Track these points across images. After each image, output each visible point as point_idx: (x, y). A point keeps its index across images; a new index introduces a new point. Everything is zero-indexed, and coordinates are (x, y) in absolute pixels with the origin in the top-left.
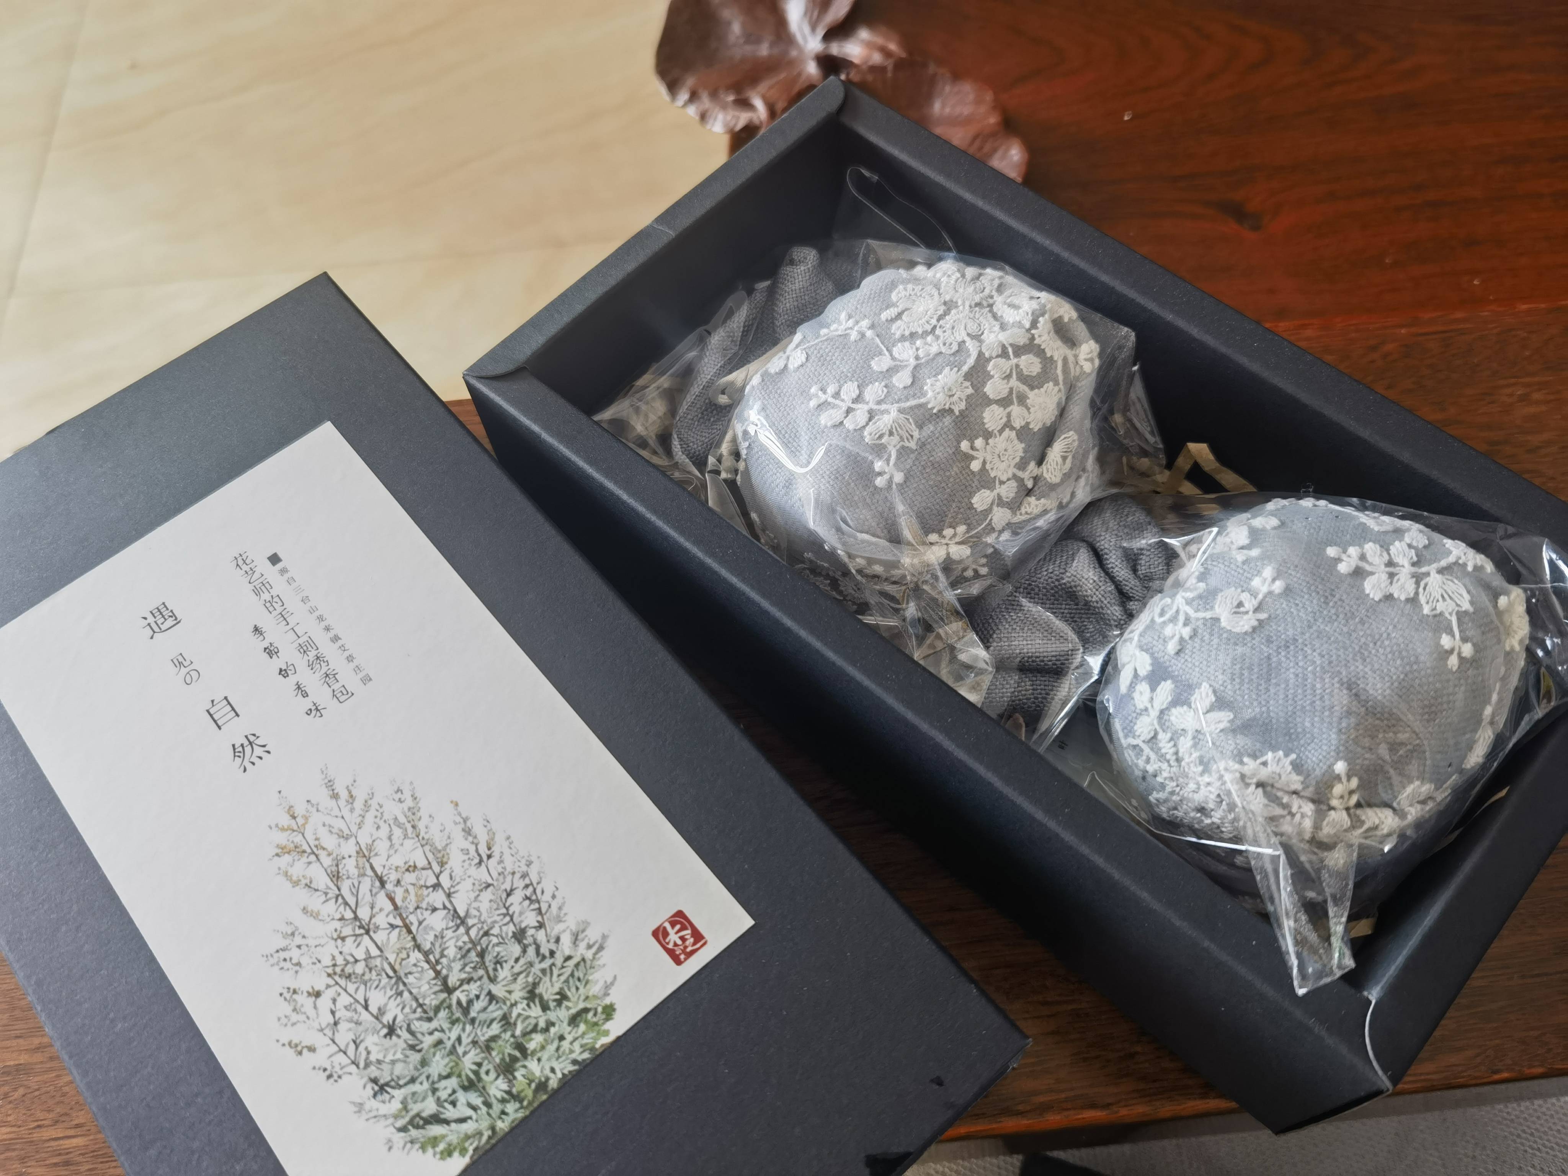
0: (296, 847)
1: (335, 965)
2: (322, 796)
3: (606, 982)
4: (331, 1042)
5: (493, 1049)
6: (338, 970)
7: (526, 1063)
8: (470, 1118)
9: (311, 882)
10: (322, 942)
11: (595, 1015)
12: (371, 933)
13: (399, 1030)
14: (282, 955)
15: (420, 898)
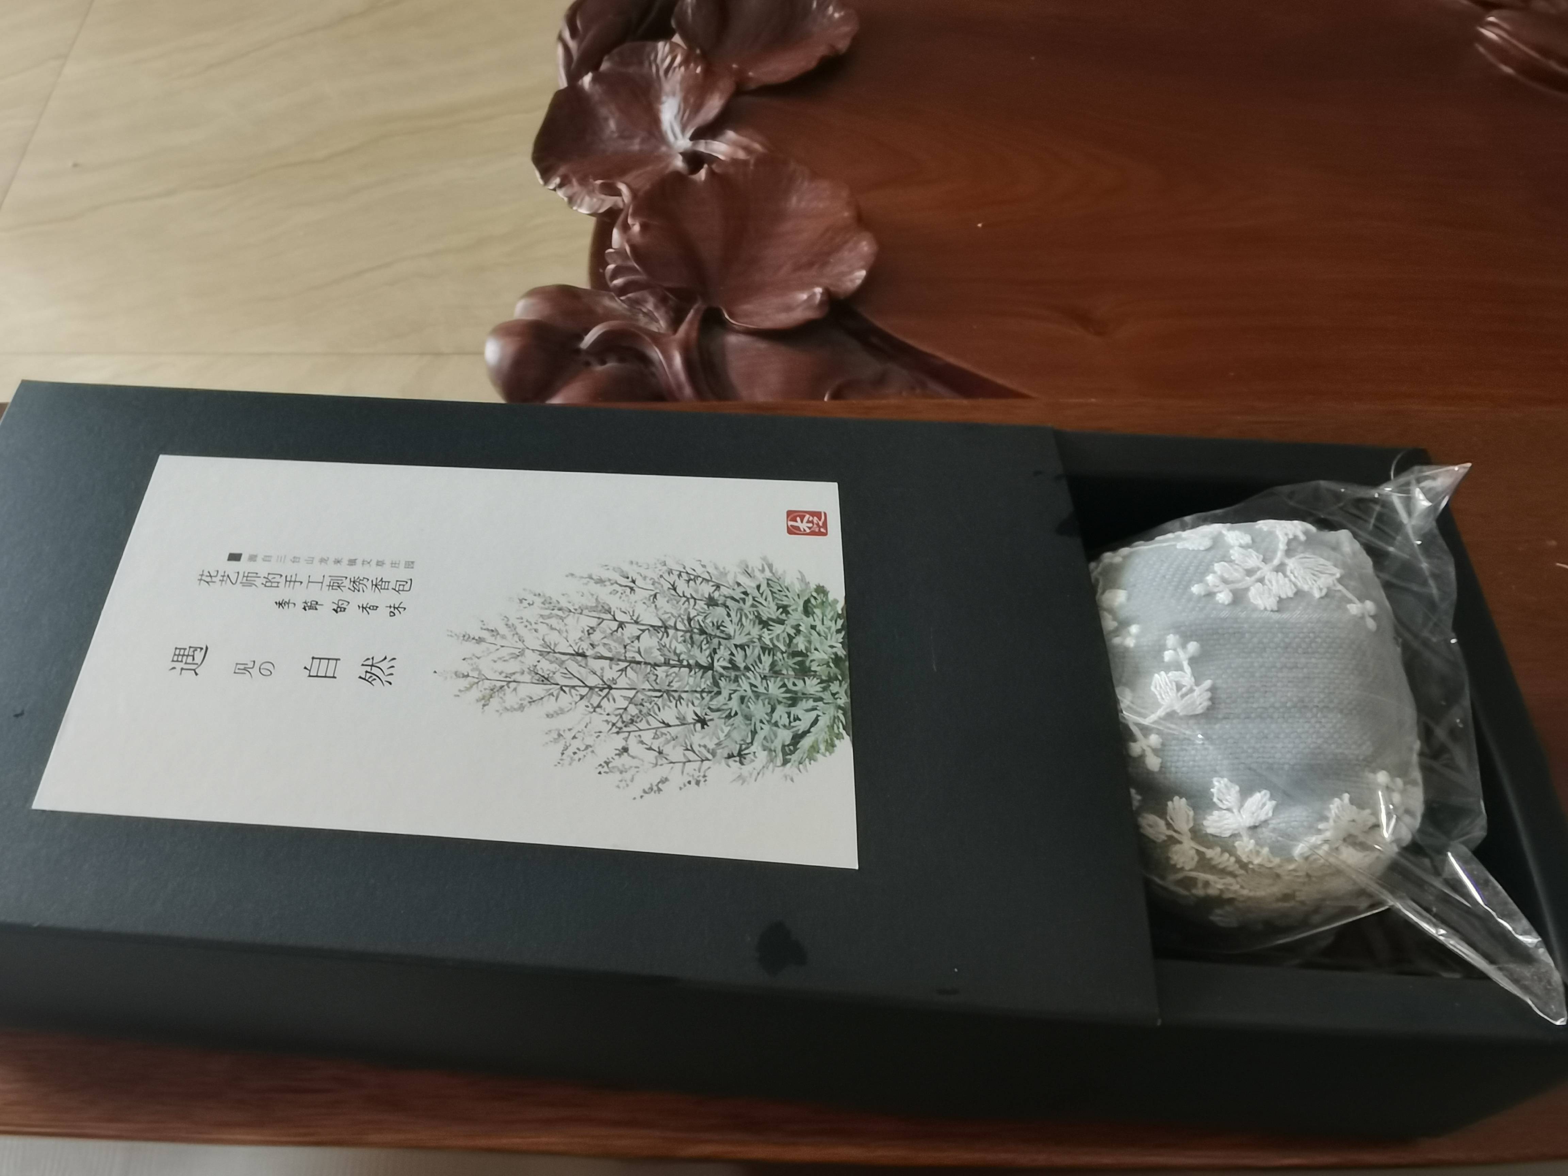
0: (492, 690)
1: (614, 725)
2: (471, 648)
3: (798, 579)
4: (672, 765)
5: (781, 670)
6: (620, 724)
7: (811, 658)
8: (818, 716)
9: (531, 698)
10: (587, 720)
11: (815, 598)
12: (614, 686)
13: (706, 717)
14: (569, 752)
15: (620, 641)
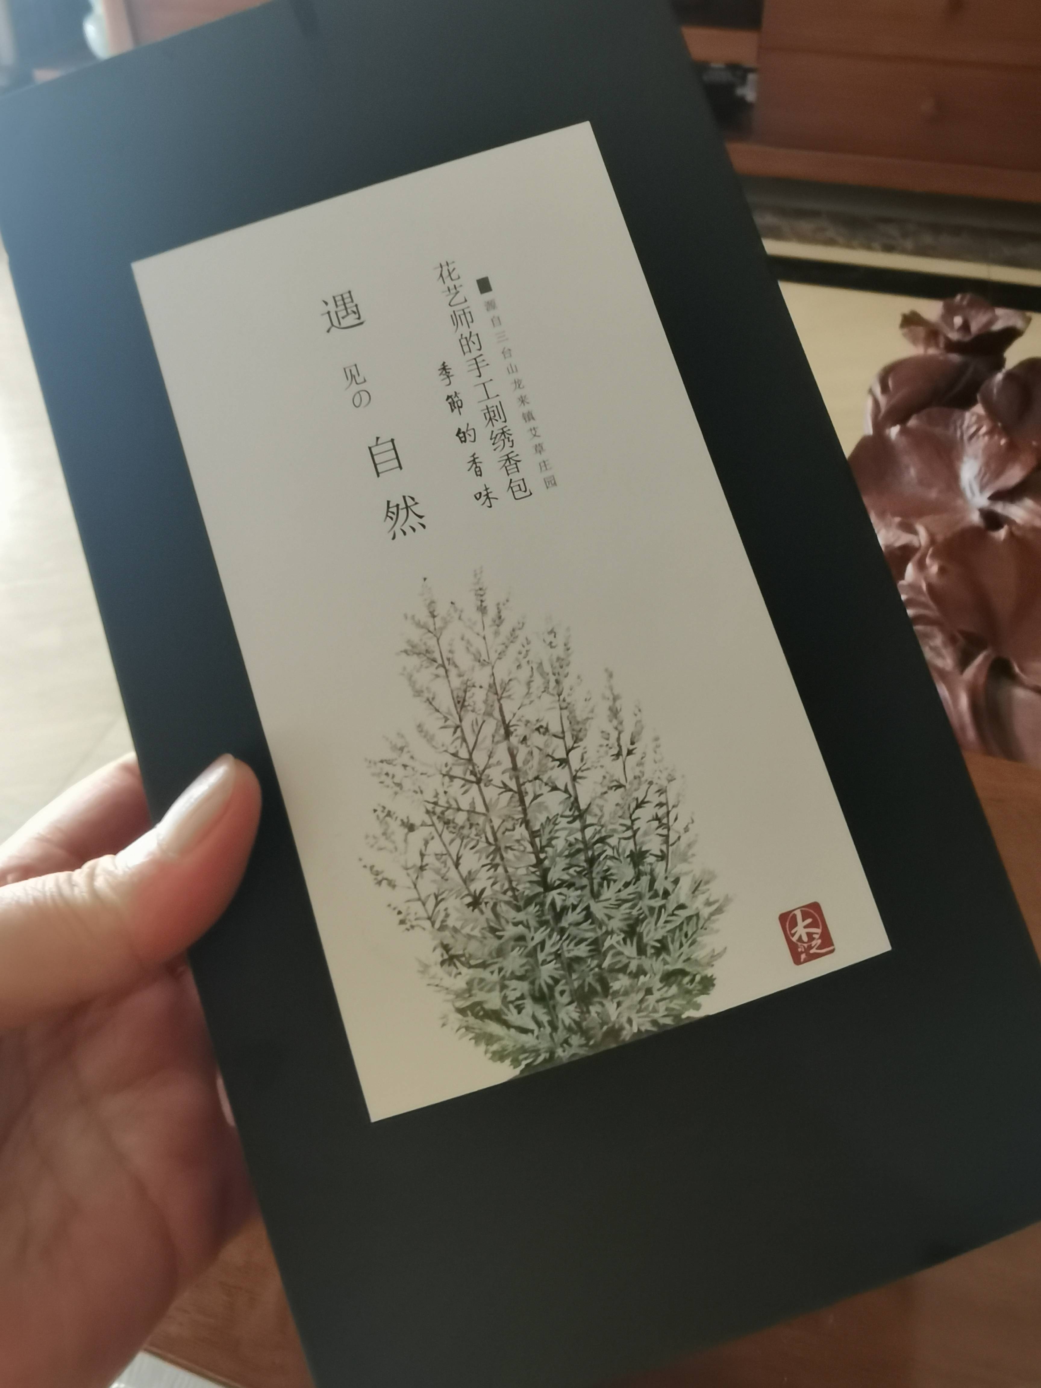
0: (427, 651)
1: (435, 803)
2: (468, 604)
3: (713, 951)
4: (413, 886)
5: (574, 971)
6: (438, 810)
7: (605, 1002)
8: (532, 1031)
9: (433, 699)
10: (431, 771)
11: (692, 981)
12: (482, 785)
13: (483, 905)
14: (386, 768)
15: (543, 769)
